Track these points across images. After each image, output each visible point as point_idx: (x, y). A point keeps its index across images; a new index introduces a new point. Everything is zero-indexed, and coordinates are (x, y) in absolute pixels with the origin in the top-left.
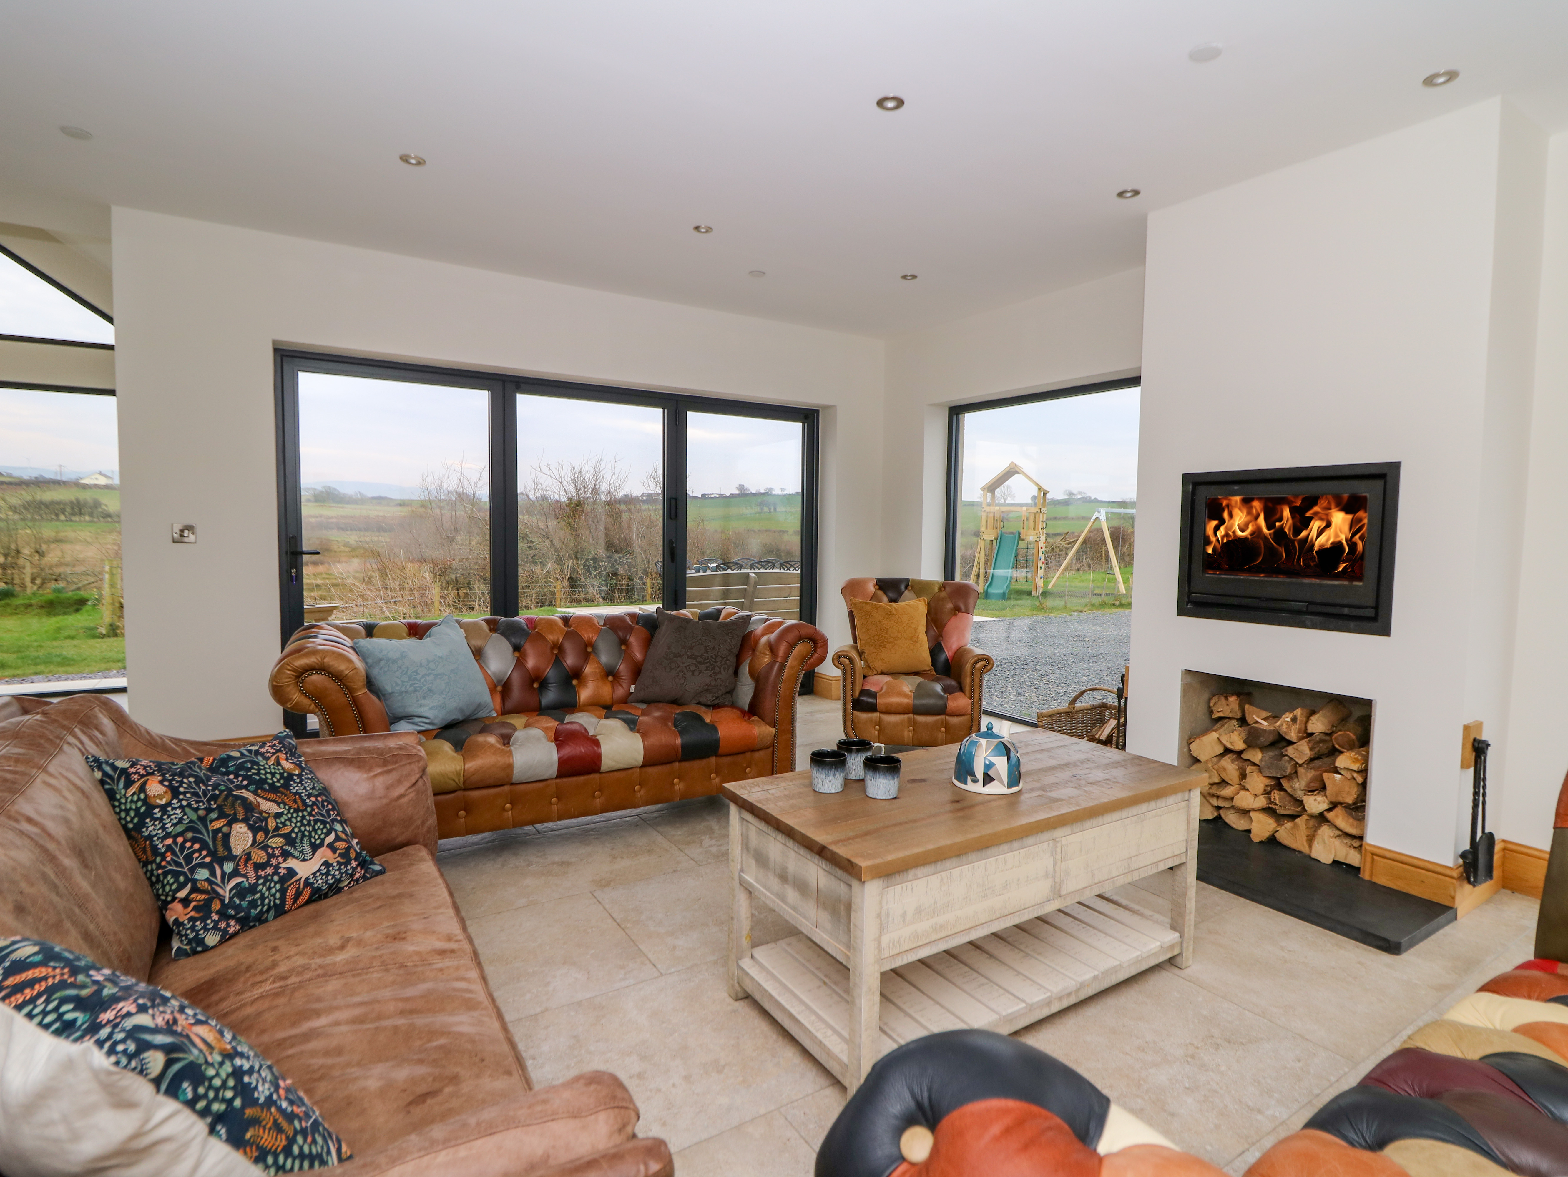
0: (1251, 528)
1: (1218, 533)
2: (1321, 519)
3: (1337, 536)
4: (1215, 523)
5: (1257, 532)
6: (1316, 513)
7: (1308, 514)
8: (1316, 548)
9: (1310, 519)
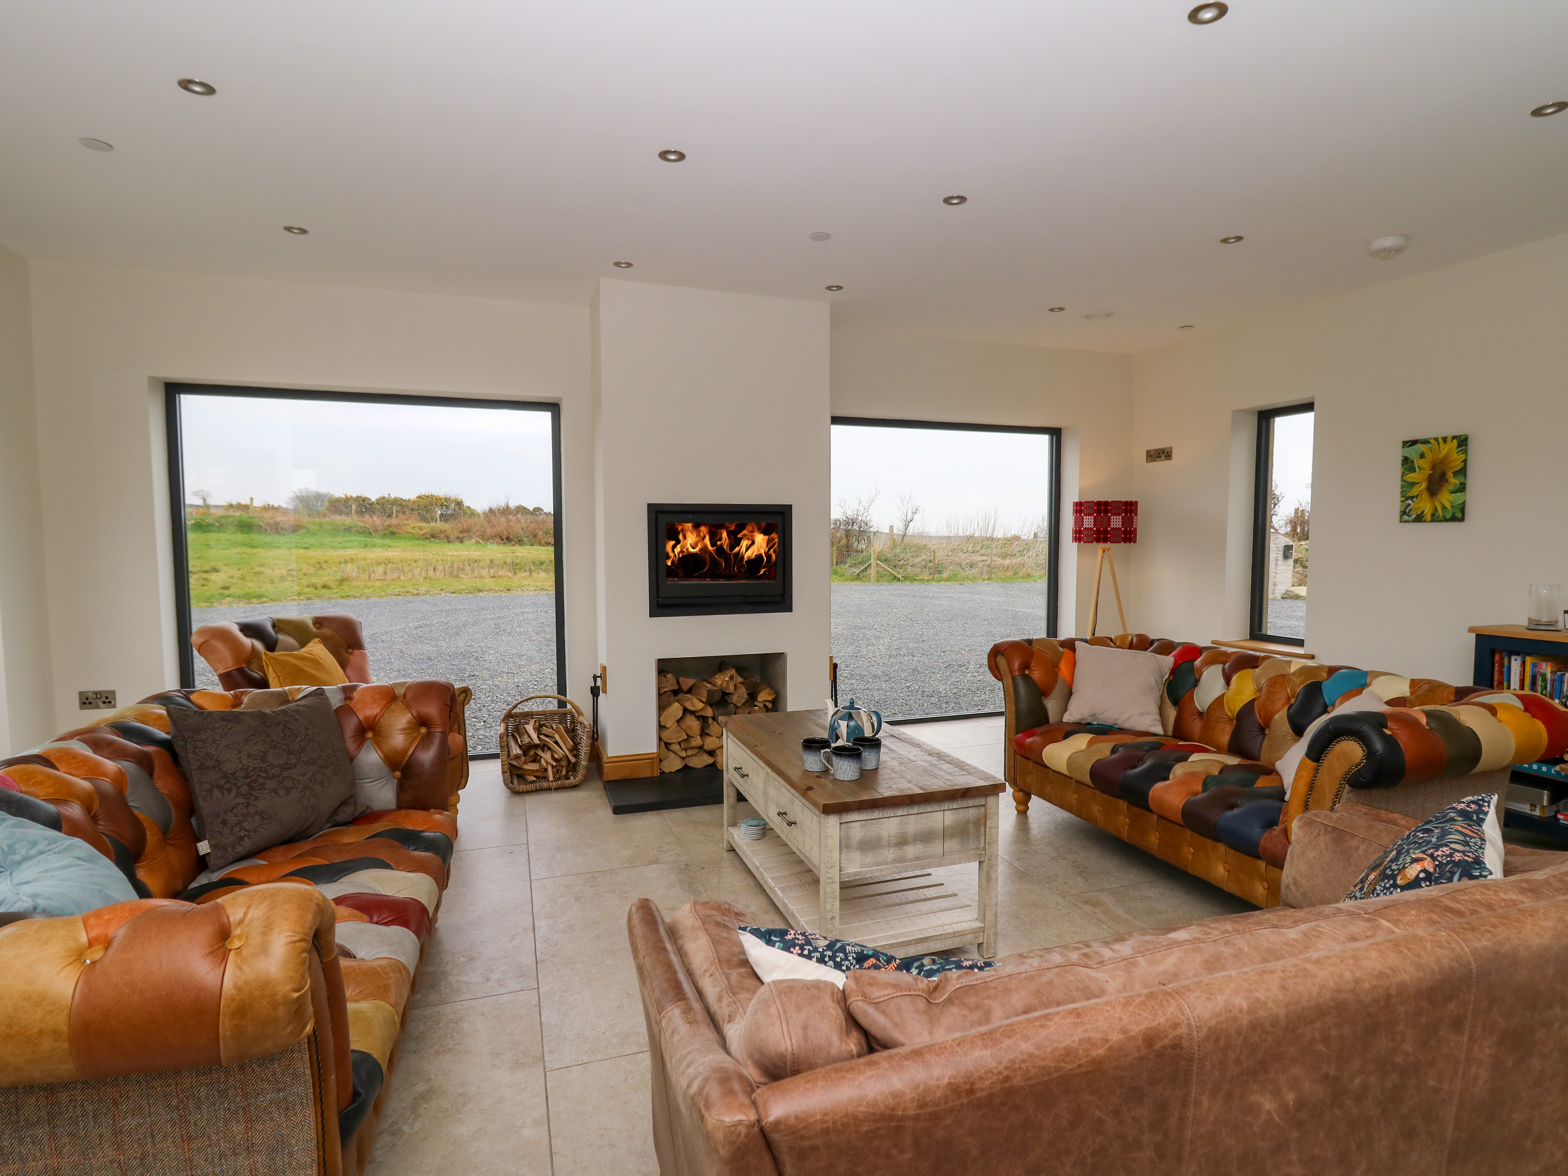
0: (699, 546)
1: (675, 550)
2: (748, 539)
3: (759, 550)
4: (673, 543)
5: (704, 549)
6: (745, 535)
7: (739, 536)
8: (746, 559)
9: (741, 539)
